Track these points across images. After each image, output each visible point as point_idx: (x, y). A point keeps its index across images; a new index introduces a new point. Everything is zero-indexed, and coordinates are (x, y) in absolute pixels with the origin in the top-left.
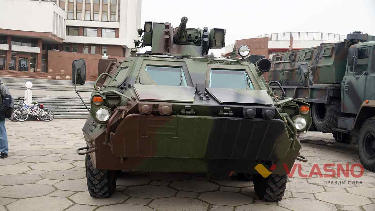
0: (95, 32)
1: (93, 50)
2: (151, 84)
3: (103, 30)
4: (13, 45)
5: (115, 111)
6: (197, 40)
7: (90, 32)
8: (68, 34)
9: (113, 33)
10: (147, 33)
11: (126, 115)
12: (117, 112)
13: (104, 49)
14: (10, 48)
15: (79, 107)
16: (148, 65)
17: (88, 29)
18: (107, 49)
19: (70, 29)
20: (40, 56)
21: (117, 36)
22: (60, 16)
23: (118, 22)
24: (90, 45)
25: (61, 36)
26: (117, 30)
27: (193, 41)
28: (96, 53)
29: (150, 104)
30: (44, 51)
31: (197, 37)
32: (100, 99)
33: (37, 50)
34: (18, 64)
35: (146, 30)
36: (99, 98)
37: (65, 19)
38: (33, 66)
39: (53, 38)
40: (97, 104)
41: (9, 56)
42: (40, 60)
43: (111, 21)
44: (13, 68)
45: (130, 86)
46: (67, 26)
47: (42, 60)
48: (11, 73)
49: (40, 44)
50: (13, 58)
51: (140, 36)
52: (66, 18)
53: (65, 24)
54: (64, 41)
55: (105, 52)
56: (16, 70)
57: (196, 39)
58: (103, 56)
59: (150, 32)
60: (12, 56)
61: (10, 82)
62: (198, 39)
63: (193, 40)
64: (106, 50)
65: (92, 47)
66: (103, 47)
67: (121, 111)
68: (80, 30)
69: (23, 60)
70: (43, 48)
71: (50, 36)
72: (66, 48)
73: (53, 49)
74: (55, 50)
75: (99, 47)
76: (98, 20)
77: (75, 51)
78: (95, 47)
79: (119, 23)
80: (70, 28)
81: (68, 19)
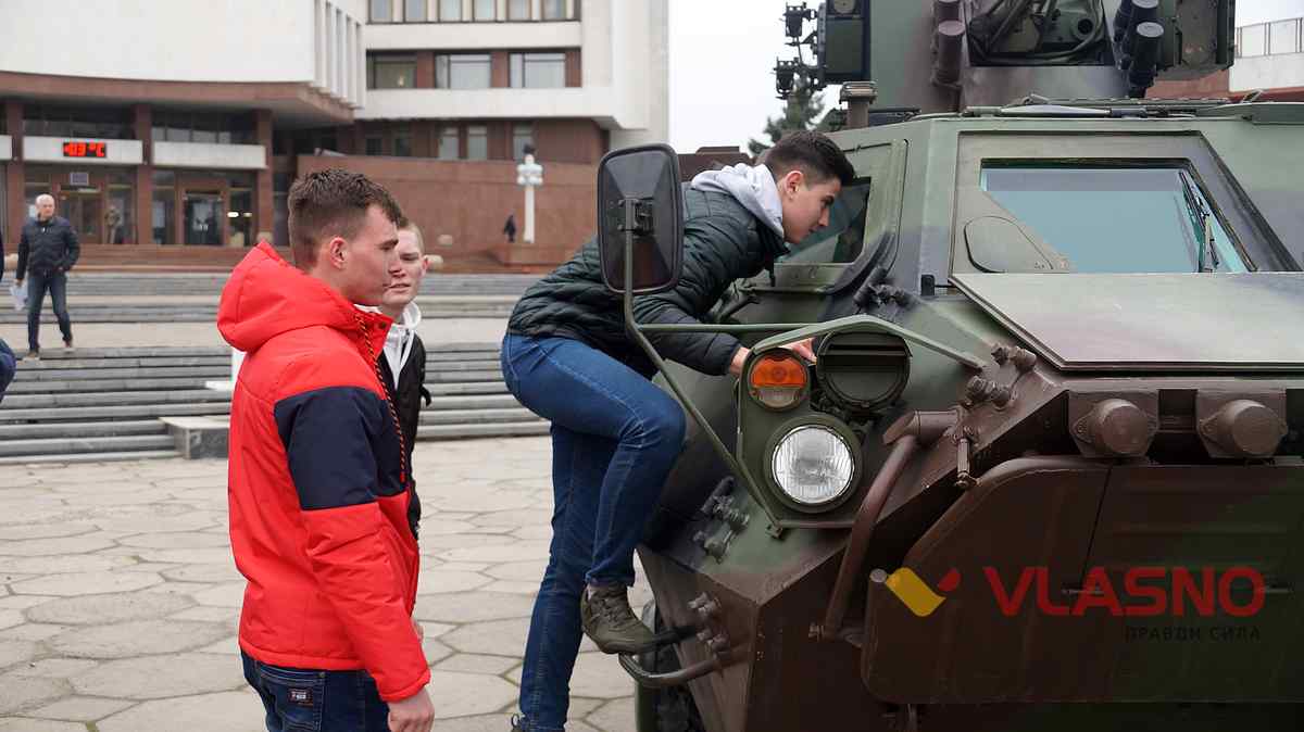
0: (481, 69)
1: (478, 142)
2: (1038, 269)
3: (516, 59)
4: (159, 140)
5: (892, 444)
6: (1087, 39)
7: (461, 68)
8: (373, 84)
9: (557, 68)
10: (840, 18)
11: (980, 463)
12: (903, 446)
13: (522, 139)
14: (147, 153)
15: (459, 387)
16: (989, 164)
17: (453, 58)
18: (532, 135)
19: (384, 65)
20: (266, 181)
21: (574, 79)
22: (338, 12)
23: (577, 18)
24: (463, 125)
25: (345, 96)
26: (572, 55)
27: (1069, 46)
28: (492, 155)
29: (1140, 394)
30: (282, 159)
31: (1085, 26)
32: (793, 374)
33: (252, 157)
34: (180, 218)
35: (836, 6)
36: (788, 363)
37: (358, 25)
38: (241, 225)
39: (317, 103)
40: (780, 400)
41: (145, 191)
42: (266, 197)
43: (548, 17)
44: (164, 235)
45: (928, 285)
46: (371, 54)
47: (276, 198)
48: (159, 257)
49: (265, 129)
50: (160, 197)
51: (790, 40)
52: (362, 18)
53: (358, 46)
54: (358, 115)
55: (528, 150)
56: (173, 242)
57: (1080, 36)
58: (521, 168)
59: (854, 12)
60: (158, 188)
61: (155, 292)
62: (1092, 35)
63: (1067, 39)
64: (528, 140)
65: (472, 131)
66: (518, 131)
67: (927, 443)
68: (421, 66)
69: (198, 201)
70: (276, 149)
71: (304, 96)
72: (369, 141)
73: (317, 150)
74: (327, 153)
75: (500, 128)
76: (492, 18)
77: (403, 151)
78: (482, 131)
79: (577, 23)
80: (379, 59)
81: (370, 22)
